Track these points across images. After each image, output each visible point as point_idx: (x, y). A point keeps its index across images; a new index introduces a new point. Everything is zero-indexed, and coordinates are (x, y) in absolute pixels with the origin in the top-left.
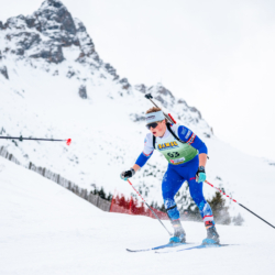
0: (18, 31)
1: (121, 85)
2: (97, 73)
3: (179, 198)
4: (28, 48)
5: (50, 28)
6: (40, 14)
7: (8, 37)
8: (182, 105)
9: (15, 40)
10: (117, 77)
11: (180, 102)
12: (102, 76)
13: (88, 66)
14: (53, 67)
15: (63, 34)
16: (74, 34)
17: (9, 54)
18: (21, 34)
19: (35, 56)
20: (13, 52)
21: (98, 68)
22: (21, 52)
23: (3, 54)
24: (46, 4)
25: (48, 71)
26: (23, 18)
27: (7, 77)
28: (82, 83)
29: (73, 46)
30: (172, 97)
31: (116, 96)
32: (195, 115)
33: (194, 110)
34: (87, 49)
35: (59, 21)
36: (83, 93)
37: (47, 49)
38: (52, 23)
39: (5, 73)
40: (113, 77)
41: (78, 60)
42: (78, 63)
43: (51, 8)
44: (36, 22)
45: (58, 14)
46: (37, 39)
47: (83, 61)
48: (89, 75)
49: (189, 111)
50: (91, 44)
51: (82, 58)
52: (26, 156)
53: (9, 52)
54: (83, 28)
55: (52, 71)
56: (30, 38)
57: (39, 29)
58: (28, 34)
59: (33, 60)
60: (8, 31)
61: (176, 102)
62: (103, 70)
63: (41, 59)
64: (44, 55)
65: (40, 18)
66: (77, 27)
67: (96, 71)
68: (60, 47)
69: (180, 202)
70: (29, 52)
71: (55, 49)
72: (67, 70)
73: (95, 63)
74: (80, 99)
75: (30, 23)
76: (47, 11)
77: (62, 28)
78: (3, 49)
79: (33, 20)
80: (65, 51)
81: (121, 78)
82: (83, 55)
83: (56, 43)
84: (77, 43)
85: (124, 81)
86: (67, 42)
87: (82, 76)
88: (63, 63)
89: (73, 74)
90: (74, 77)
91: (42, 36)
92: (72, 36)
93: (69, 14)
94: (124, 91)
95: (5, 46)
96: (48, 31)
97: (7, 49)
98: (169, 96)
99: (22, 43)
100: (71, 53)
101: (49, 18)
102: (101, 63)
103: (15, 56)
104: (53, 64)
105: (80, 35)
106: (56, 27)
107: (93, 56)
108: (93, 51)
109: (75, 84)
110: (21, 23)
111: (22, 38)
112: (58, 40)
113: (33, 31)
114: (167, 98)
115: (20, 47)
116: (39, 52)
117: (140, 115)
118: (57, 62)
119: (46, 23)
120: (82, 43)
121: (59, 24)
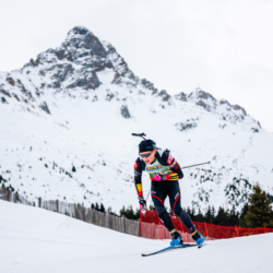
0: (50, 65)
1: (160, 98)
2: (135, 91)
3: (240, 197)
4: (63, 80)
5: (81, 56)
6: (68, 44)
7: (42, 73)
8: (225, 105)
9: (49, 75)
10: (155, 91)
11: (222, 102)
12: (141, 92)
13: (125, 85)
14: (91, 93)
15: (95, 59)
16: (105, 57)
17: (46, 90)
18: (54, 67)
19: (72, 86)
20: (49, 86)
21: (135, 85)
22: (57, 85)
23: (40, 90)
24: (72, 34)
25: (87, 98)
26: (52, 51)
27: (48, 112)
28: (122, 103)
29: (107, 69)
30: (213, 99)
31: (158, 109)
32: (239, 113)
33: (237, 107)
34: (121, 69)
35: (88, 48)
36: (125, 113)
37: (82, 77)
38: (81, 51)
39: (45, 108)
40: (151, 91)
41: (114, 82)
42: (114, 85)
43: (78, 36)
44: (66, 53)
45: (85, 40)
46: (70, 69)
47: (119, 82)
48: (128, 94)
49: (233, 110)
50: (123, 63)
51: (117, 79)
52: (83, 185)
53: (46, 87)
54: (112, 50)
55: (91, 98)
56: (63, 70)
57: (70, 59)
58: (60, 66)
59: (70, 90)
60: (40, 67)
61: (218, 103)
62: (140, 87)
63: (78, 88)
64: (79, 83)
65: (69, 48)
66: (107, 50)
67: (133, 89)
68: (94, 73)
69: (242, 200)
70: (65, 84)
71: (90, 75)
72: (105, 93)
73: (131, 81)
74: (124, 119)
75: (60, 55)
76: (74, 40)
77: (92, 54)
78: (39, 85)
79: (63, 51)
80: (100, 75)
81: (159, 91)
82: (117, 75)
83: (90, 69)
84: (110, 65)
85: (162, 93)
86: (100, 67)
87: (121, 97)
88: (100, 87)
89: (112, 96)
90: (114, 99)
91: (74, 65)
92: (103, 59)
93: (96, 39)
94: (165, 103)
95: (41, 82)
96: (79, 59)
97: (43, 85)
98: (210, 99)
99: (56, 76)
100: (106, 76)
101: (77, 46)
102: (137, 81)
103: (52, 90)
104: (91, 90)
105: (111, 57)
106: (86, 54)
107: (127, 75)
108: (127, 69)
109: (116, 106)
110: (51, 56)
111: (55, 71)
112: (90, 66)
113: (65, 62)
114: (208, 101)
115: (55, 80)
116: (74, 81)
117: (186, 123)
118: (94, 88)
119: (75, 52)
120: (114, 64)
121: (89, 51)
